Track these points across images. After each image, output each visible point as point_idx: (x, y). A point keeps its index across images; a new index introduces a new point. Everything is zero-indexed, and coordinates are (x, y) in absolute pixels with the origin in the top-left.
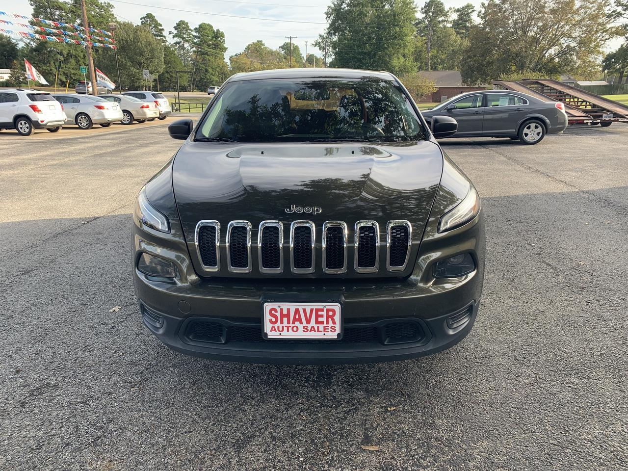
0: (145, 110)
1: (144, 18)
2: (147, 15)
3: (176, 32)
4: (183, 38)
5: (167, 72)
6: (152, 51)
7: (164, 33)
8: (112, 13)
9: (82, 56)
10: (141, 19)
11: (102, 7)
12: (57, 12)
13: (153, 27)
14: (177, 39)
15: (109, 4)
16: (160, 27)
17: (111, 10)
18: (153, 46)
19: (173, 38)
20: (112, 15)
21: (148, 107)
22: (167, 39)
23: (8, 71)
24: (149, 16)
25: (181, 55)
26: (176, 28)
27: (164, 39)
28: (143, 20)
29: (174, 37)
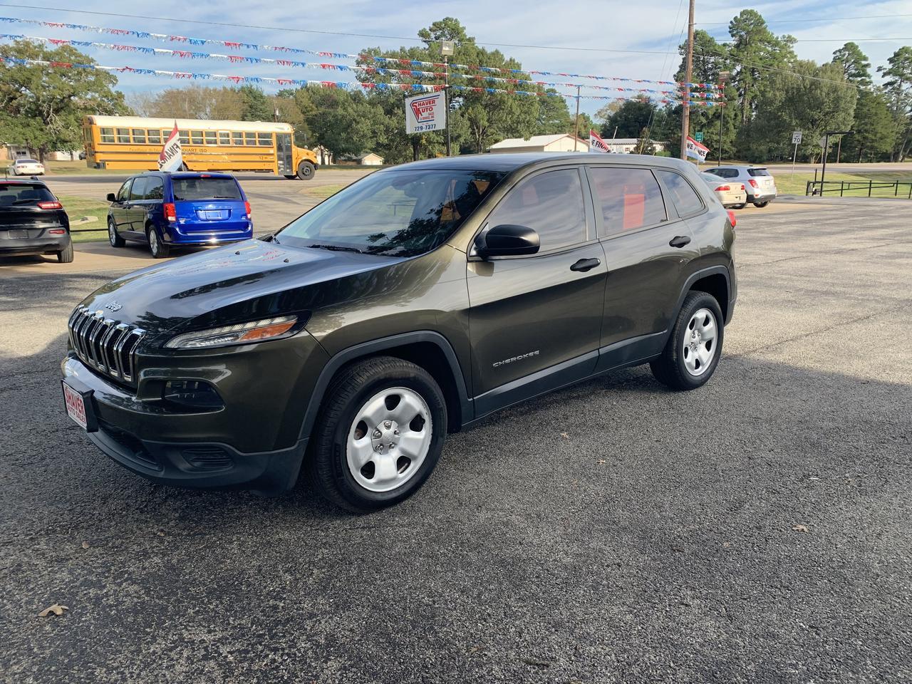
0: (722, 193)
1: (840, 51)
2: (845, 45)
3: (890, 66)
4: (901, 75)
5: (859, 132)
6: (837, 100)
7: (869, 71)
8: (791, 49)
9: (733, 116)
10: (834, 53)
11: (777, 44)
12: (712, 60)
13: (853, 63)
14: (889, 79)
15: (789, 37)
16: (864, 62)
17: (791, 45)
18: (839, 93)
19: (883, 77)
20: (791, 53)
21: (726, 189)
22: (872, 79)
23: (635, 140)
24: (850, 47)
25: (891, 102)
26: (891, 60)
27: (868, 80)
28: (838, 54)
29: (885, 75)
